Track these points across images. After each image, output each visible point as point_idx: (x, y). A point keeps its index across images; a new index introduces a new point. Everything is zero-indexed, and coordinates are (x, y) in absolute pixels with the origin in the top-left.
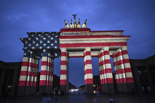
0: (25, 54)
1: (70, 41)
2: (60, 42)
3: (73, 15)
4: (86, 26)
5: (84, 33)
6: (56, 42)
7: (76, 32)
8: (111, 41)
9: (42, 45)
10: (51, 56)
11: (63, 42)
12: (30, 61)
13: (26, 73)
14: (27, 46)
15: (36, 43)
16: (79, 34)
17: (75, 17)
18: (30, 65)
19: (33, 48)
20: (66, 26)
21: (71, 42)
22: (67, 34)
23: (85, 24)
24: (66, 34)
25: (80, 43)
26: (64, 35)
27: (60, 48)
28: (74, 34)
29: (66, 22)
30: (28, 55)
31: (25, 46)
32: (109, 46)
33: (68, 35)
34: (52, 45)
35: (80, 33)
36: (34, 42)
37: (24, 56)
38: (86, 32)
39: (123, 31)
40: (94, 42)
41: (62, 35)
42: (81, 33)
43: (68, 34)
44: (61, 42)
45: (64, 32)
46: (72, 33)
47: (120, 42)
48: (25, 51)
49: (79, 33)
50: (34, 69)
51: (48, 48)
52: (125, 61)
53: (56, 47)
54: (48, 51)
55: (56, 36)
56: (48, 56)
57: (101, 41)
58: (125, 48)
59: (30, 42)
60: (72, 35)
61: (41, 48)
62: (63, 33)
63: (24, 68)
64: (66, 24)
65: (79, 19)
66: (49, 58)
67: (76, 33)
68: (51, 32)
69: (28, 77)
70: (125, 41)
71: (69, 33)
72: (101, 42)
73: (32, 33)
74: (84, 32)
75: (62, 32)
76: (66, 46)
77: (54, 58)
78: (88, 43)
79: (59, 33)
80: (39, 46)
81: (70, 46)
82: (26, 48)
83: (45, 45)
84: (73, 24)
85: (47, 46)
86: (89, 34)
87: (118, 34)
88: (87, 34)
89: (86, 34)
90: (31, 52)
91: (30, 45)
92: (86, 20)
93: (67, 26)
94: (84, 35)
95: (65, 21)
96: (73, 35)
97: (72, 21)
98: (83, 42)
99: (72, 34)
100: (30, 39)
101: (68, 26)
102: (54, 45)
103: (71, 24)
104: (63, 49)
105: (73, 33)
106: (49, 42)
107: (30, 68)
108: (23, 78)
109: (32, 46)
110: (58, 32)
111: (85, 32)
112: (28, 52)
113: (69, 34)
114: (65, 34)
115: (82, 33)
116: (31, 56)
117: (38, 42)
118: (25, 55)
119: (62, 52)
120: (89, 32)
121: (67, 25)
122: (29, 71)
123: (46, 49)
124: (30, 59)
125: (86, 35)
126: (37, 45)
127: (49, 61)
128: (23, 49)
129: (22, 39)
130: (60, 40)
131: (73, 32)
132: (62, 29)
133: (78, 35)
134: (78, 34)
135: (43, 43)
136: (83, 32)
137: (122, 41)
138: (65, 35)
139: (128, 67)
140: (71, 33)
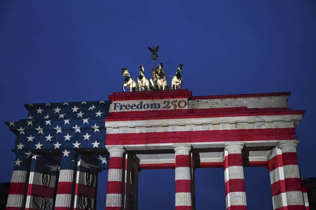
0: (18, 162)
1: (135, 127)
2: (107, 131)
3: (150, 49)
4: (180, 82)
5: (172, 102)
6: (96, 128)
7: (149, 102)
8: (247, 127)
9: (60, 138)
11: (114, 129)
12: (31, 182)
14: (25, 141)
16: (159, 107)
17: (154, 54)
18: (30, 190)
19: (39, 146)
20: (125, 85)
21: (137, 131)
22: (126, 108)
23: (179, 76)
24: (124, 108)
25: (159, 134)
26: (118, 110)
27: (107, 146)
28: (146, 107)
30: (27, 166)
32: (240, 140)
33: (130, 110)
34: (87, 136)
35: (161, 104)
37: (16, 168)
38: (179, 100)
40: (200, 129)
41: (115, 109)
42: (164, 103)
43: (129, 106)
44: (109, 131)
45: (119, 102)
46: (141, 103)
47: (274, 128)
49: (159, 104)
50: (41, 202)
51: (77, 145)
53: (96, 144)
54: (76, 153)
55: (99, 114)
56: (75, 168)
57: (221, 126)
59: (31, 131)
60: (141, 108)
61: (57, 145)
62: (115, 104)
64: (127, 79)
65: (161, 64)
66: (78, 173)
67: (152, 105)
68: (87, 102)
70: (291, 125)
72: (220, 128)
74: (175, 99)
75: (114, 102)
76: (122, 142)
77: (100, 171)
78: (182, 133)
79: (107, 105)
80: (54, 141)
81: (133, 142)
82: (20, 146)
83: (68, 137)
85: (73, 140)
87: (273, 103)
88: (182, 104)
89: (179, 106)
90: (35, 157)
91: (30, 139)
92: (181, 66)
93: (129, 85)
94: (172, 108)
95: (123, 72)
96: (143, 110)
98: (170, 130)
99: (139, 107)
100: (30, 122)
101: (132, 83)
102: (92, 139)
103: (141, 78)
104: (113, 150)
105: (143, 104)
106: (78, 130)
107: (29, 198)
109: (35, 142)
110: (105, 102)
111: (176, 101)
112: (27, 156)
113: (132, 108)
114: (121, 106)
115: (169, 103)
116: (33, 166)
117: (50, 130)
118: (19, 164)
119: (111, 156)
120: (186, 100)
121: (131, 81)
122: (27, 206)
123: (70, 148)
124: (32, 174)
125: (178, 108)
126: (49, 138)
127: (77, 182)
128: (13, 150)
129: (12, 124)
130: (107, 124)
131: (145, 102)
132: (114, 93)
133: (155, 109)
134: (155, 107)
135: (64, 133)
136: (171, 100)
137: (282, 126)
138: (121, 109)
139: (295, 204)
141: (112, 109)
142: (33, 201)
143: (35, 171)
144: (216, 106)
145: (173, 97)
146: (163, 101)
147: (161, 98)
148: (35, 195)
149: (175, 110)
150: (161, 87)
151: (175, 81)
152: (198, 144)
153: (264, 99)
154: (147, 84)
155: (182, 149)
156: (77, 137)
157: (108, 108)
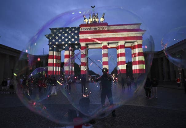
0: (51, 49)
1: (89, 36)
2: (80, 37)
3: (92, 7)
6: (76, 37)
7: (94, 27)
8: (127, 36)
9: (64, 40)
10: (72, 49)
11: (82, 37)
12: (55, 55)
13: (53, 65)
14: (52, 42)
15: (59, 39)
18: (55, 57)
19: (57, 43)
20: (84, 21)
23: (103, 18)
24: (85, 30)
25: (97, 38)
26: (83, 30)
27: (80, 43)
29: (84, 16)
30: (53, 50)
31: (49, 42)
32: (124, 40)
33: (87, 30)
34: (73, 40)
35: (98, 28)
36: (57, 38)
37: (50, 50)
38: (103, 27)
39: (140, 24)
40: (111, 36)
45: (83, 28)
47: (135, 36)
48: (50, 46)
50: (58, 60)
51: (70, 42)
52: (139, 54)
53: (76, 42)
54: (69, 45)
55: (76, 32)
56: (69, 50)
58: (139, 42)
59: (54, 38)
61: (63, 43)
63: (50, 61)
64: (85, 19)
65: (97, 13)
66: (70, 52)
68: (71, 27)
69: (55, 68)
70: (141, 35)
71: (87, 28)
72: (118, 36)
73: (54, 29)
75: (81, 28)
76: (85, 41)
77: (75, 50)
78: (105, 38)
79: (79, 28)
80: (62, 41)
81: (89, 41)
82: (51, 43)
83: (66, 40)
84: (91, 18)
86: (106, 28)
87: (135, 27)
88: (105, 28)
91: (54, 41)
92: (104, 14)
93: (86, 21)
94: (101, 29)
96: (92, 30)
97: (90, 16)
98: (101, 37)
100: (53, 35)
103: (90, 18)
106: (70, 37)
107: (55, 60)
108: (50, 69)
109: (55, 42)
110: (77, 27)
112: (53, 46)
113: (88, 29)
115: (100, 28)
116: (55, 49)
117: (60, 38)
119: (81, 46)
120: (106, 26)
124: (55, 52)
125: (103, 29)
126: (60, 40)
127: (70, 54)
128: (48, 44)
129: (47, 36)
130: (80, 35)
131: (92, 27)
132: (81, 24)
133: (96, 30)
135: (65, 38)
136: (101, 27)
137: (138, 35)
140: (89, 28)
141: (81, 30)
142: (56, 61)
143: (56, 51)
144: (116, 29)
145: (101, 26)
146: (98, 27)
147: (97, 26)
148: (56, 59)
149: (102, 30)
150: (97, 22)
151: (102, 19)
152: (110, 42)
153: (132, 26)
154: (92, 21)
155: (105, 43)
156: (69, 40)
157: (79, 29)
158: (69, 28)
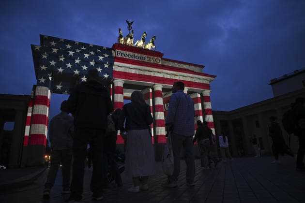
1: (132, 69)
4: (154, 47)
5: (152, 58)
6: (106, 66)
7: (139, 55)
8: (190, 80)
9: (79, 67)
11: (119, 68)
12: (49, 97)
14: (47, 64)
15: (66, 61)
16: (145, 60)
17: (130, 26)
18: (48, 103)
19: (61, 70)
21: (133, 72)
22: (125, 56)
23: (153, 43)
24: (123, 55)
25: (146, 76)
27: (114, 78)
28: (137, 58)
29: (121, 32)
33: (127, 58)
34: (99, 70)
35: (146, 58)
36: (62, 59)
38: (156, 58)
39: (203, 67)
41: (117, 55)
42: (148, 58)
44: (115, 68)
46: (134, 54)
52: (206, 112)
53: (106, 76)
55: (106, 56)
57: (178, 77)
58: (207, 93)
61: (77, 72)
62: (118, 52)
64: (121, 37)
65: (145, 33)
68: (94, 46)
69: (46, 128)
70: (208, 82)
71: (128, 53)
75: (116, 50)
76: (124, 77)
78: (159, 77)
79: (109, 51)
81: (131, 78)
82: (44, 68)
83: (85, 68)
87: (197, 70)
91: (53, 63)
92: (155, 37)
94: (152, 62)
96: (135, 59)
98: (152, 74)
99: (133, 57)
100: (55, 50)
102: (103, 72)
104: (119, 81)
106: (93, 63)
107: (48, 109)
110: (107, 48)
111: (154, 58)
113: (128, 56)
116: (50, 86)
117: (71, 60)
118: (43, 81)
120: (160, 59)
122: (47, 115)
125: (155, 62)
126: (69, 65)
130: (116, 63)
131: (136, 54)
133: (143, 60)
140: (131, 54)
143: (50, 90)
145: (152, 55)
146: (147, 56)
149: (154, 64)
158: (88, 45)
